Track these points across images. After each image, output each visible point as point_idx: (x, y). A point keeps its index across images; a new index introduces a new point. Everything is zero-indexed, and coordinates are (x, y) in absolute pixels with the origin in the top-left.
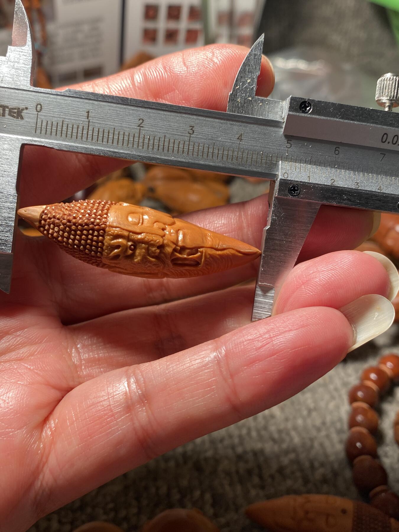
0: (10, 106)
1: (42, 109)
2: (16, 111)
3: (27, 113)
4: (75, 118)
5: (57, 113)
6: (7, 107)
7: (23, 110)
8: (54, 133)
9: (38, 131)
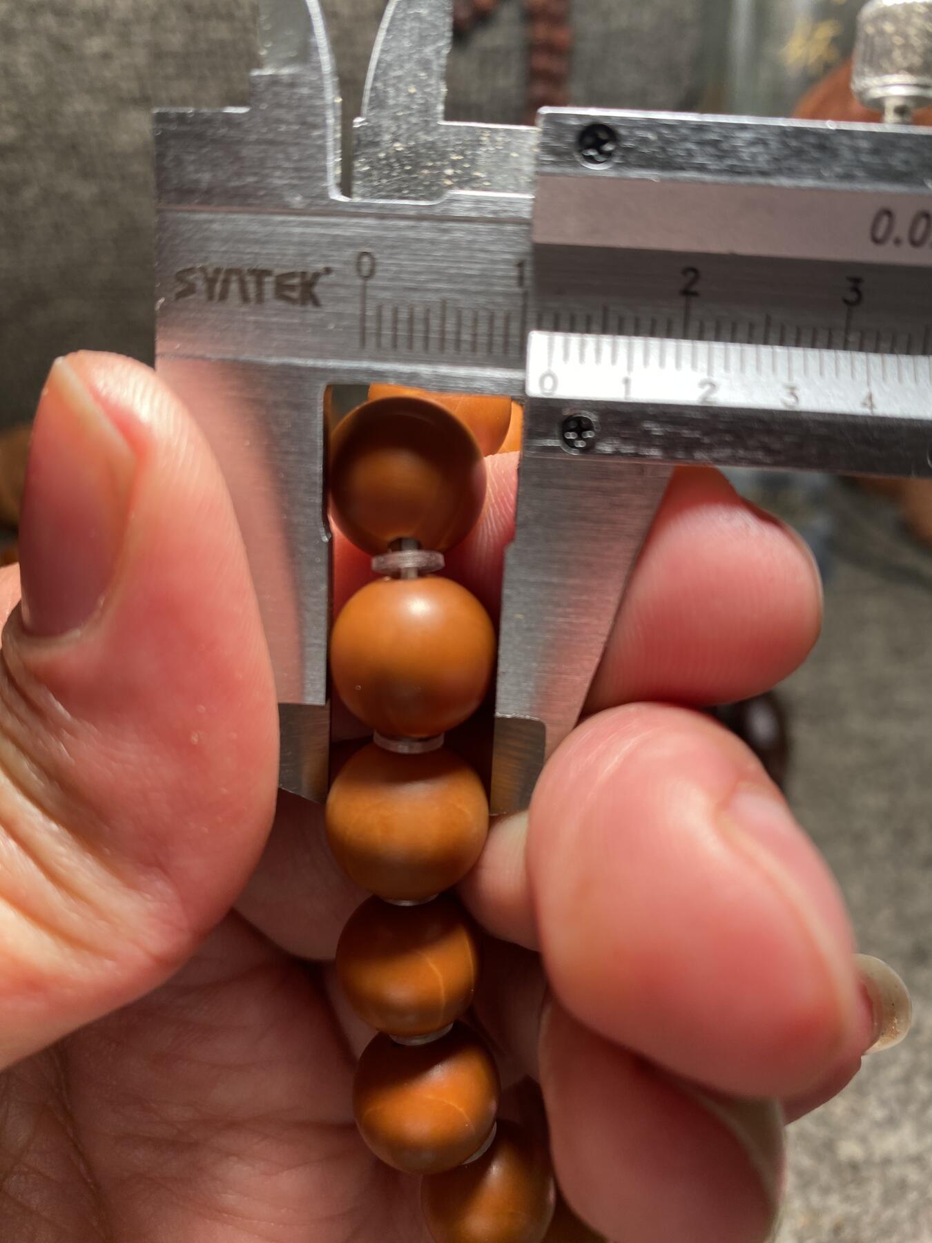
0: (277, 266)
1: (379, 268)
2: (296, 281)
3: (332, 285)
4: (481, 288)
5: (423, 278)
6: (267, 273)
7: (317, 275)
8: (418, 344)
9: (371, 342)
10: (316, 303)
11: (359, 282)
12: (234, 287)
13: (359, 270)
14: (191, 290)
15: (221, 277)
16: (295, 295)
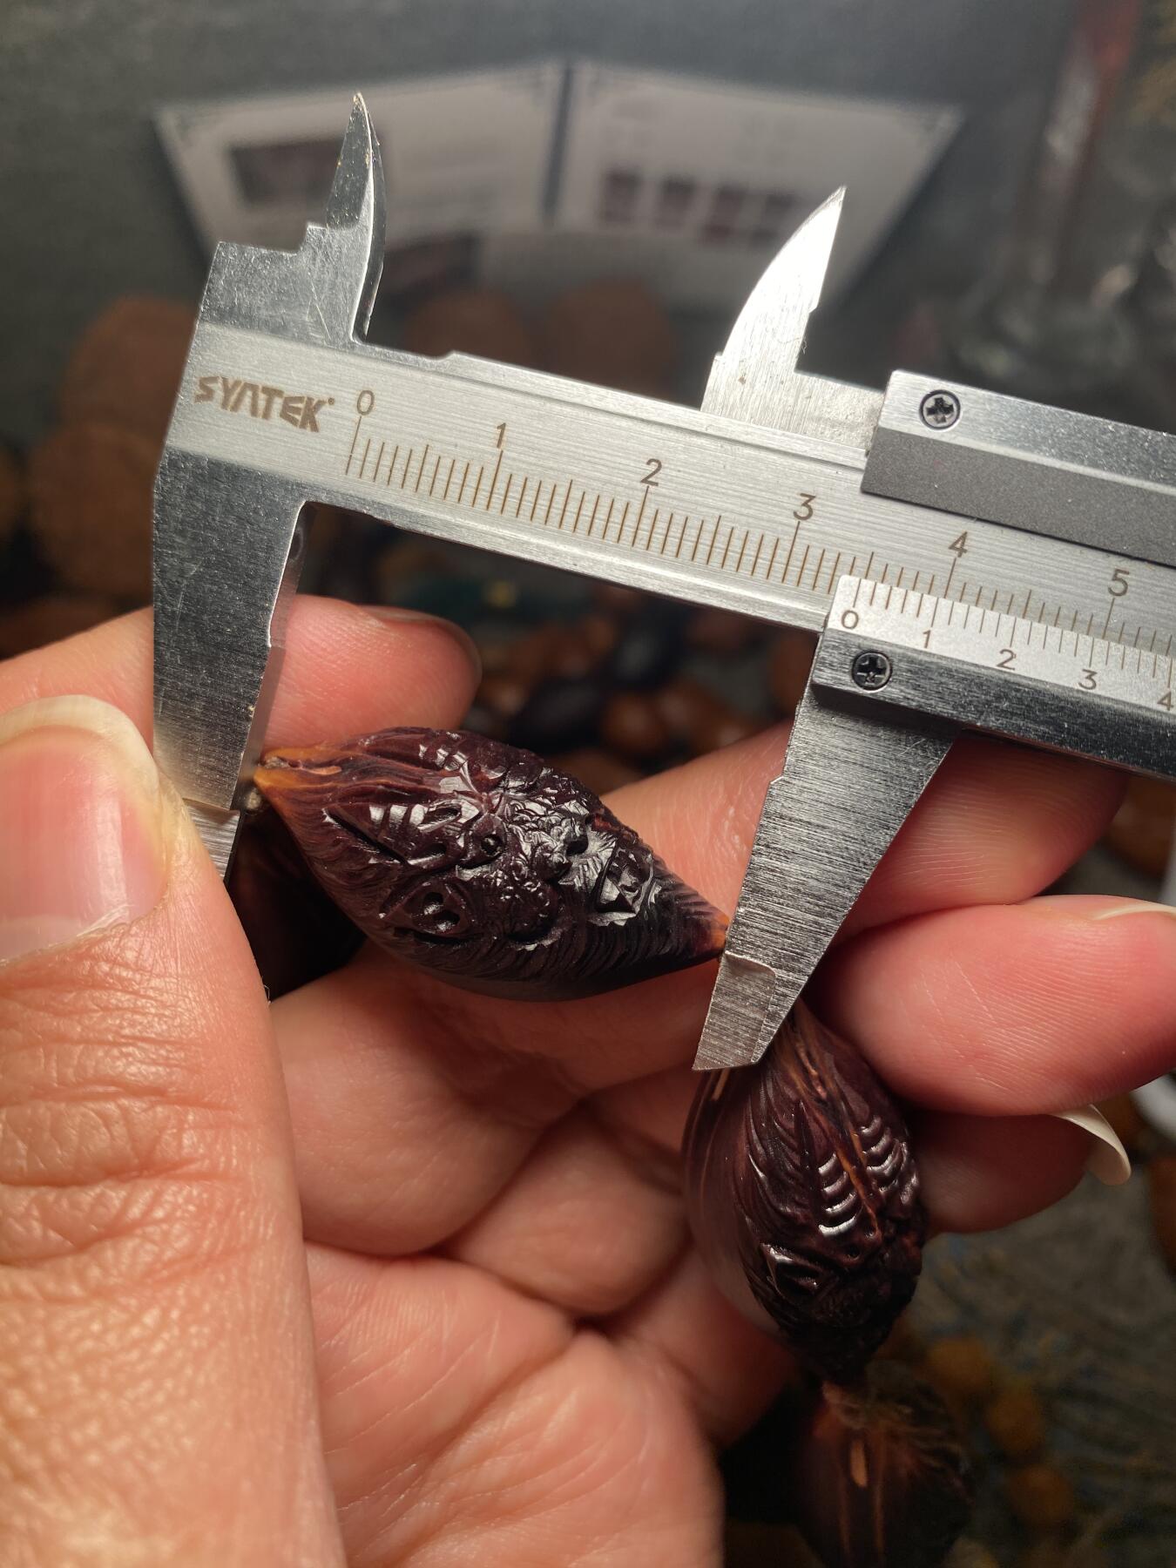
10: (315, 428)
11: (358, 416)
12: (247, 400)
13: (358, 406)
14: (208, 395)
15: (238, 390)
16: (299, 417)
